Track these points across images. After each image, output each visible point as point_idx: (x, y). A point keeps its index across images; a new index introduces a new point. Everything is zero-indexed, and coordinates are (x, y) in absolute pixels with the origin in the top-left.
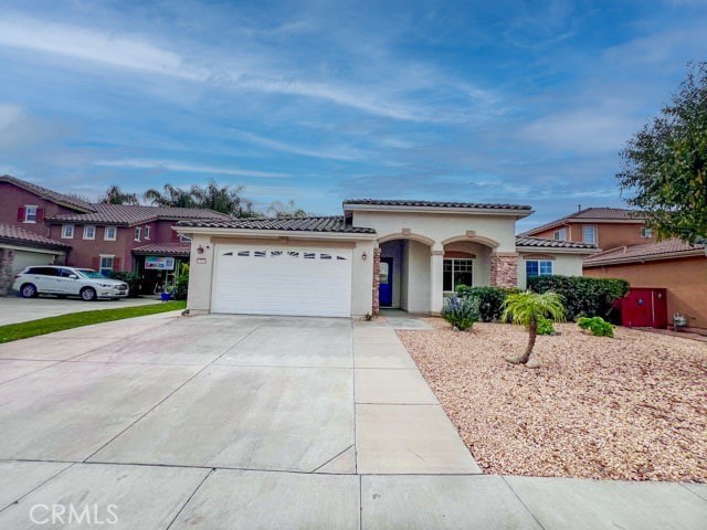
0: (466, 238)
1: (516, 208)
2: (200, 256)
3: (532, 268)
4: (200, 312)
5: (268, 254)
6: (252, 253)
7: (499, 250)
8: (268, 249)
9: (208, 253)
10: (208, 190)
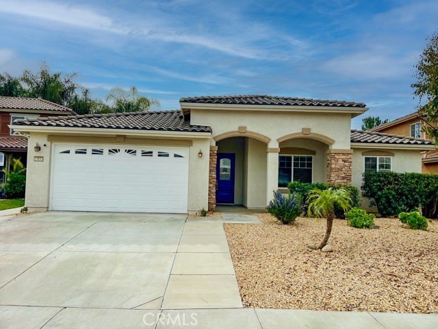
0: (302, 136)
1: (351, 105)
2: (38, 154)
3: (371, 165)
4: (38, 209)
5: (106, 152)
6: (89, 151)
7: (334, 147)
8: (106, 148)
9: (45, 152)
10: (39, 76)
